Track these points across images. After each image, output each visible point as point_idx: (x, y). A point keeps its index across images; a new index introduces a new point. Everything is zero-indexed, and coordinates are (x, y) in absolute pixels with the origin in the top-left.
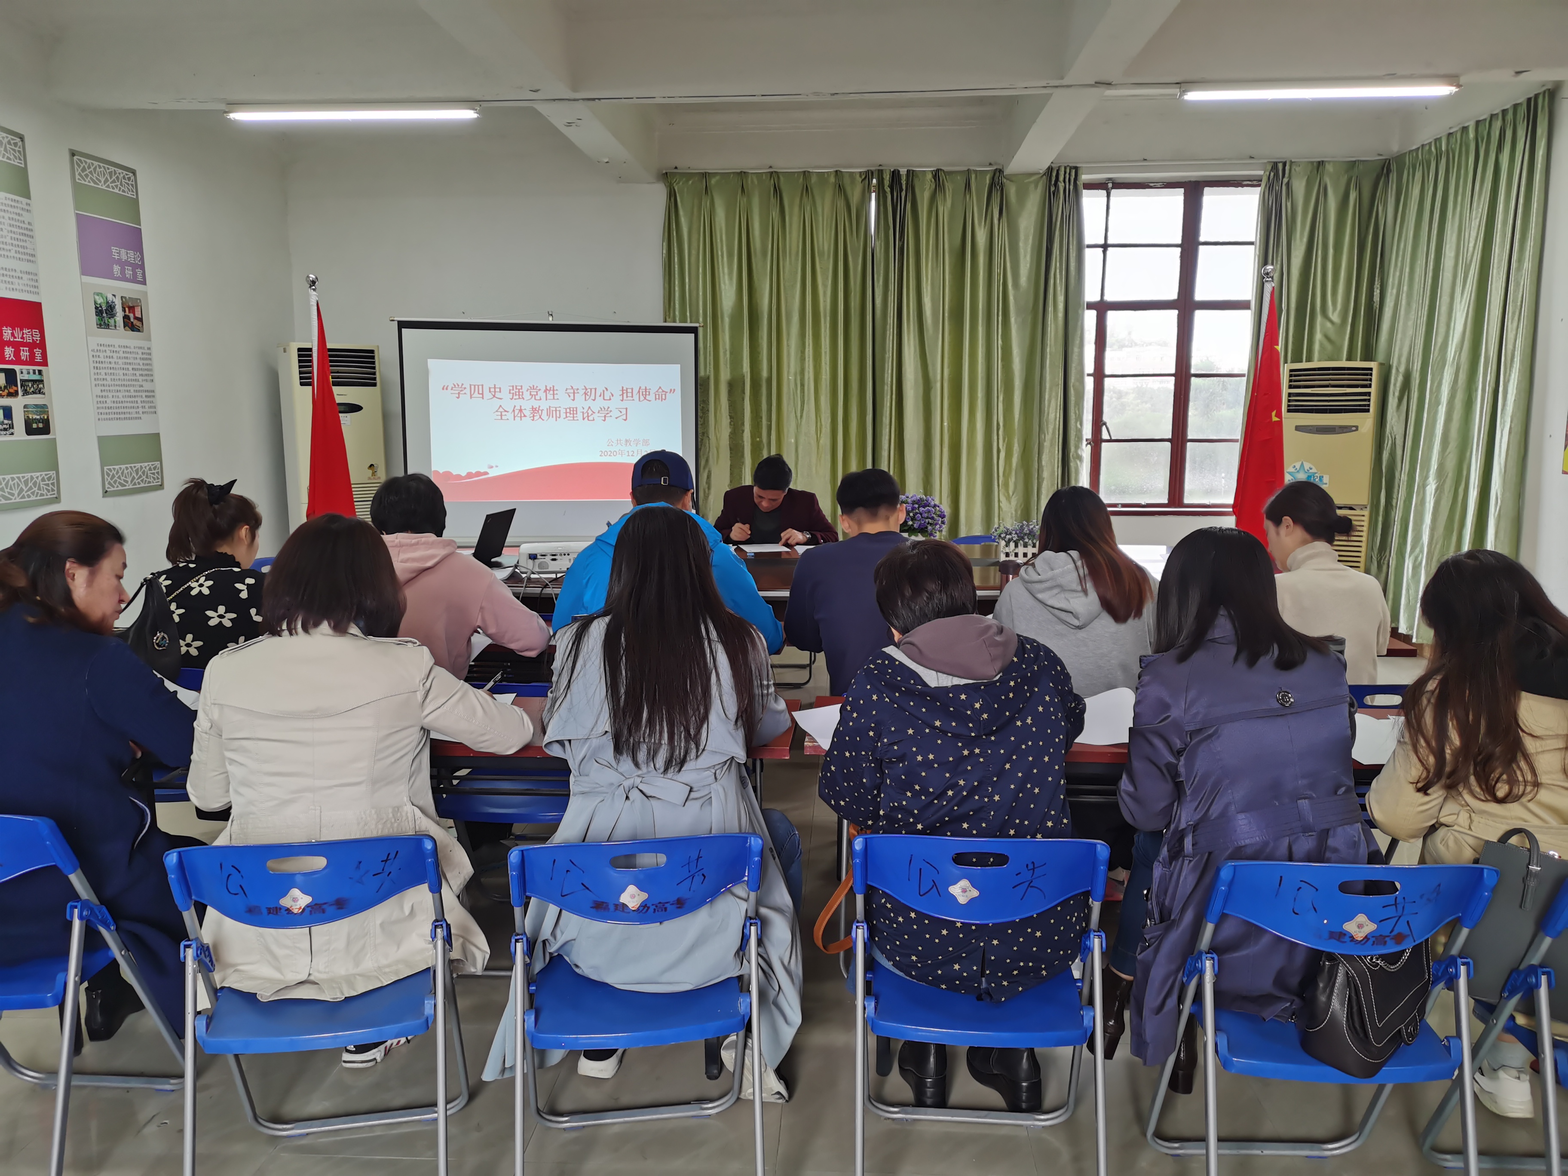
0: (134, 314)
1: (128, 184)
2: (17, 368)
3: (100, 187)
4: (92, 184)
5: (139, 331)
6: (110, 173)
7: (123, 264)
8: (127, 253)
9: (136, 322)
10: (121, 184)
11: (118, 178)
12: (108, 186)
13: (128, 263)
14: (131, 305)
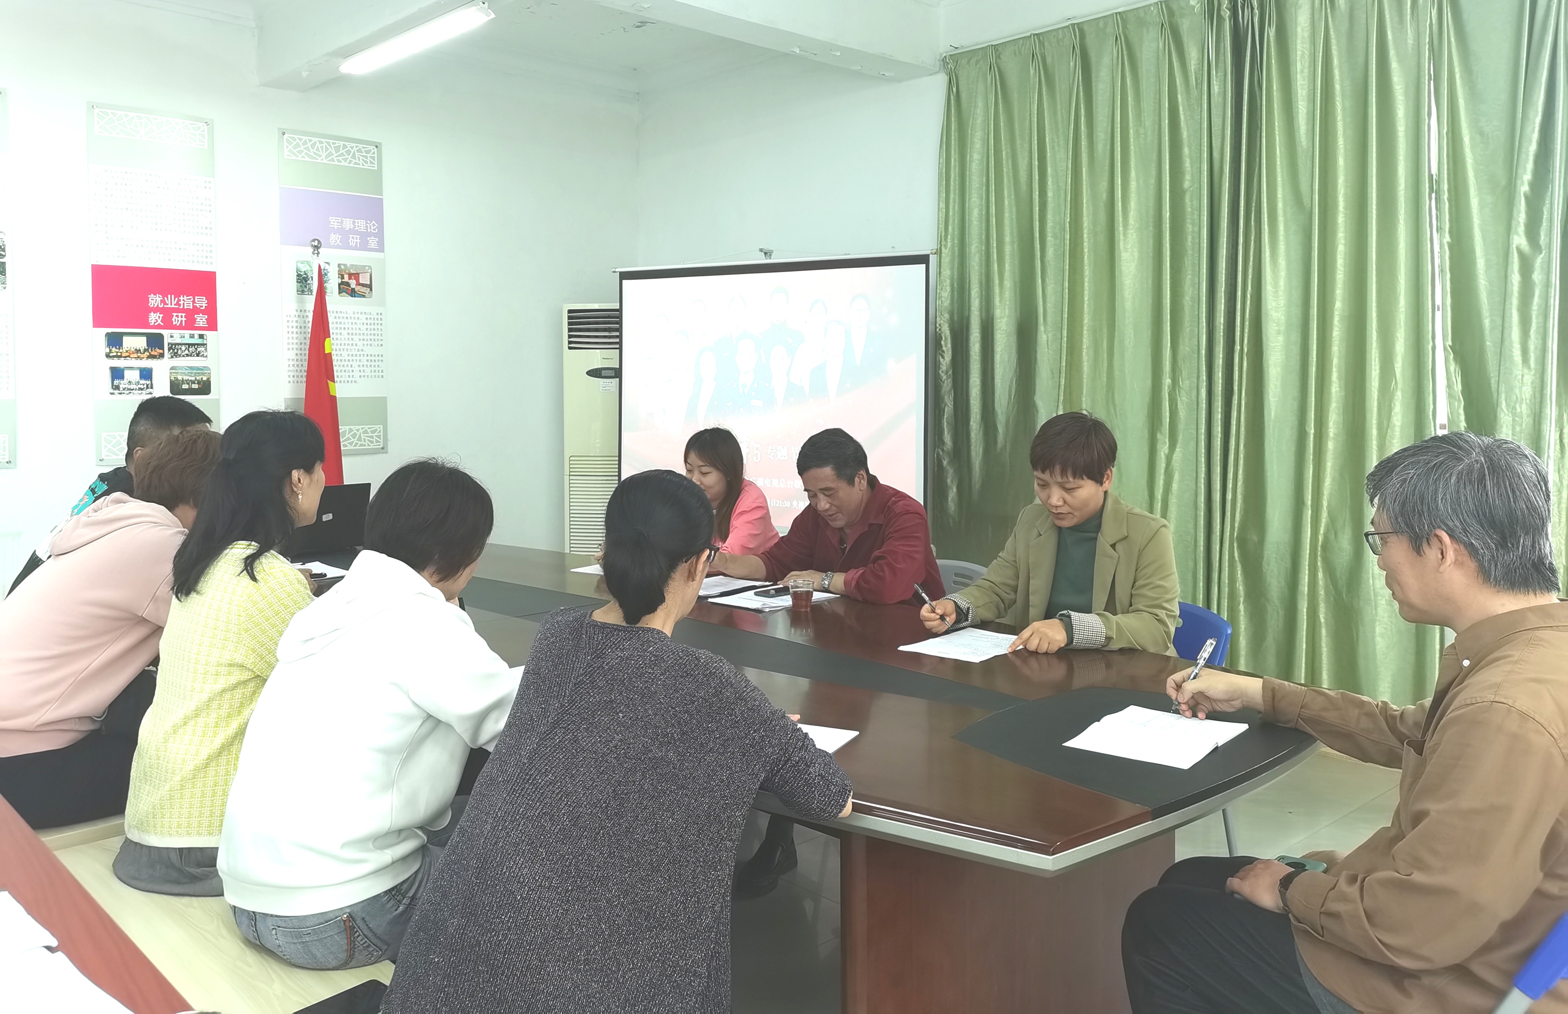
0: (357, 279)
1: (366, 157)
2: (165, 333)
3: (319, 161)
4: (307, 159)
5: (364, 296)
6: (337, 149)
7: (345, 234)
8: (354, 222)
9: (358, 288)
10: (354, 157)
11: (348, 152)
12: (332, 160)
13: (353, 231)
14: (352, 271)
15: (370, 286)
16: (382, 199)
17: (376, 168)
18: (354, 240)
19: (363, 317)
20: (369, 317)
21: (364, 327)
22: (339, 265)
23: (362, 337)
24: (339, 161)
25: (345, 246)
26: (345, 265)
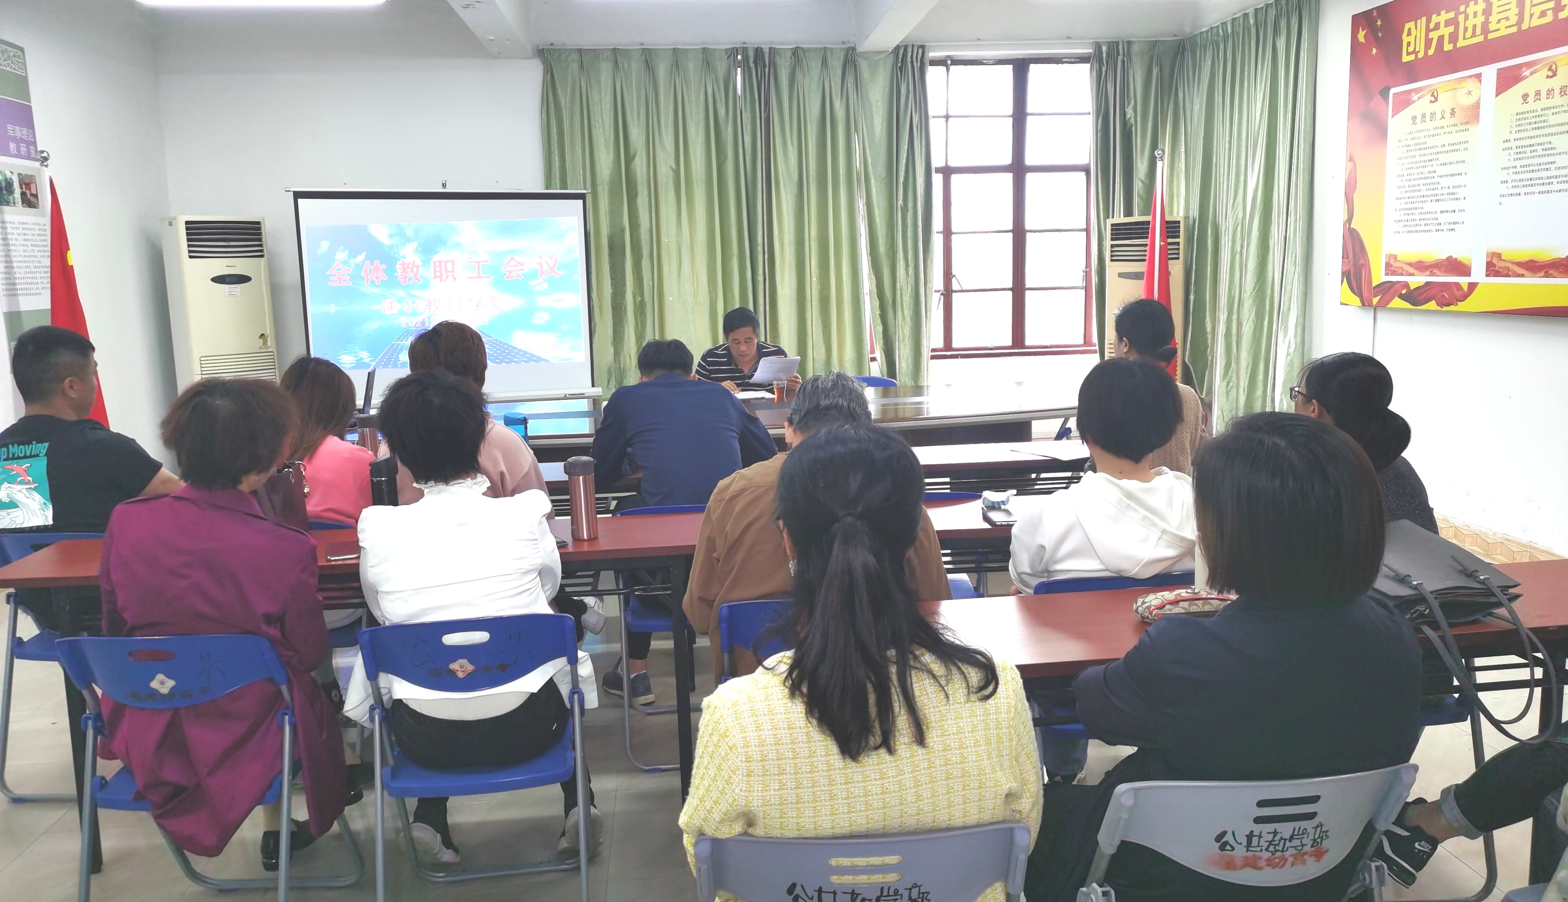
0: (30, 191)
1: (18, 62)
5: (34, 207)
6: (3, 52)
7: (18, 141)
8: (21, 131)
9: (32, 199)
10: (12, 62)
11: (9, 56)
13: (22, 140)
14: (27, 181)
15: (36, 196)
16: (30, 107)
17: (24, 75)
18: (23, 150)
19: (37, 227)
20: (40, 227)
21: (38, 238)
22: (19, 174)
23: (39, 249)
24: (6, 67)
25: (19, 156)
26: (21, 174)
